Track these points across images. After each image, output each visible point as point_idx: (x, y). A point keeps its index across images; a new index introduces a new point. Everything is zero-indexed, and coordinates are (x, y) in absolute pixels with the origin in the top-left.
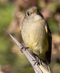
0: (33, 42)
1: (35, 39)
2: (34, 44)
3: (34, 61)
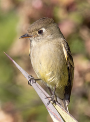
0: (46, 70)
1: (49, 66)
2: (47, 74)
3: (48, 98)
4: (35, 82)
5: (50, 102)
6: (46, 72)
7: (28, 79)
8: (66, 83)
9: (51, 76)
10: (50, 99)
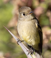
4: (21, 43)
5: (29, 53)
6: (26, 36)
9: (30, 39)
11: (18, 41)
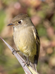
0: (23, 46)
1: (25, 43)
3: (24, 62)
4: (16, 53)
5: (25, 65)
6: (23, 47)
7: (12, 51)
8: (35, 53)
9: (26, 49)
10: (25, 63)
11: (13, 51)
